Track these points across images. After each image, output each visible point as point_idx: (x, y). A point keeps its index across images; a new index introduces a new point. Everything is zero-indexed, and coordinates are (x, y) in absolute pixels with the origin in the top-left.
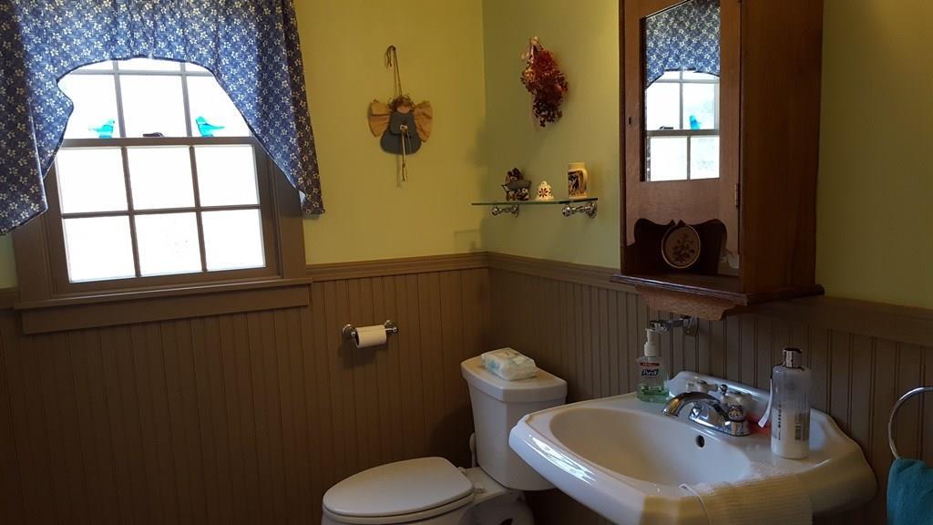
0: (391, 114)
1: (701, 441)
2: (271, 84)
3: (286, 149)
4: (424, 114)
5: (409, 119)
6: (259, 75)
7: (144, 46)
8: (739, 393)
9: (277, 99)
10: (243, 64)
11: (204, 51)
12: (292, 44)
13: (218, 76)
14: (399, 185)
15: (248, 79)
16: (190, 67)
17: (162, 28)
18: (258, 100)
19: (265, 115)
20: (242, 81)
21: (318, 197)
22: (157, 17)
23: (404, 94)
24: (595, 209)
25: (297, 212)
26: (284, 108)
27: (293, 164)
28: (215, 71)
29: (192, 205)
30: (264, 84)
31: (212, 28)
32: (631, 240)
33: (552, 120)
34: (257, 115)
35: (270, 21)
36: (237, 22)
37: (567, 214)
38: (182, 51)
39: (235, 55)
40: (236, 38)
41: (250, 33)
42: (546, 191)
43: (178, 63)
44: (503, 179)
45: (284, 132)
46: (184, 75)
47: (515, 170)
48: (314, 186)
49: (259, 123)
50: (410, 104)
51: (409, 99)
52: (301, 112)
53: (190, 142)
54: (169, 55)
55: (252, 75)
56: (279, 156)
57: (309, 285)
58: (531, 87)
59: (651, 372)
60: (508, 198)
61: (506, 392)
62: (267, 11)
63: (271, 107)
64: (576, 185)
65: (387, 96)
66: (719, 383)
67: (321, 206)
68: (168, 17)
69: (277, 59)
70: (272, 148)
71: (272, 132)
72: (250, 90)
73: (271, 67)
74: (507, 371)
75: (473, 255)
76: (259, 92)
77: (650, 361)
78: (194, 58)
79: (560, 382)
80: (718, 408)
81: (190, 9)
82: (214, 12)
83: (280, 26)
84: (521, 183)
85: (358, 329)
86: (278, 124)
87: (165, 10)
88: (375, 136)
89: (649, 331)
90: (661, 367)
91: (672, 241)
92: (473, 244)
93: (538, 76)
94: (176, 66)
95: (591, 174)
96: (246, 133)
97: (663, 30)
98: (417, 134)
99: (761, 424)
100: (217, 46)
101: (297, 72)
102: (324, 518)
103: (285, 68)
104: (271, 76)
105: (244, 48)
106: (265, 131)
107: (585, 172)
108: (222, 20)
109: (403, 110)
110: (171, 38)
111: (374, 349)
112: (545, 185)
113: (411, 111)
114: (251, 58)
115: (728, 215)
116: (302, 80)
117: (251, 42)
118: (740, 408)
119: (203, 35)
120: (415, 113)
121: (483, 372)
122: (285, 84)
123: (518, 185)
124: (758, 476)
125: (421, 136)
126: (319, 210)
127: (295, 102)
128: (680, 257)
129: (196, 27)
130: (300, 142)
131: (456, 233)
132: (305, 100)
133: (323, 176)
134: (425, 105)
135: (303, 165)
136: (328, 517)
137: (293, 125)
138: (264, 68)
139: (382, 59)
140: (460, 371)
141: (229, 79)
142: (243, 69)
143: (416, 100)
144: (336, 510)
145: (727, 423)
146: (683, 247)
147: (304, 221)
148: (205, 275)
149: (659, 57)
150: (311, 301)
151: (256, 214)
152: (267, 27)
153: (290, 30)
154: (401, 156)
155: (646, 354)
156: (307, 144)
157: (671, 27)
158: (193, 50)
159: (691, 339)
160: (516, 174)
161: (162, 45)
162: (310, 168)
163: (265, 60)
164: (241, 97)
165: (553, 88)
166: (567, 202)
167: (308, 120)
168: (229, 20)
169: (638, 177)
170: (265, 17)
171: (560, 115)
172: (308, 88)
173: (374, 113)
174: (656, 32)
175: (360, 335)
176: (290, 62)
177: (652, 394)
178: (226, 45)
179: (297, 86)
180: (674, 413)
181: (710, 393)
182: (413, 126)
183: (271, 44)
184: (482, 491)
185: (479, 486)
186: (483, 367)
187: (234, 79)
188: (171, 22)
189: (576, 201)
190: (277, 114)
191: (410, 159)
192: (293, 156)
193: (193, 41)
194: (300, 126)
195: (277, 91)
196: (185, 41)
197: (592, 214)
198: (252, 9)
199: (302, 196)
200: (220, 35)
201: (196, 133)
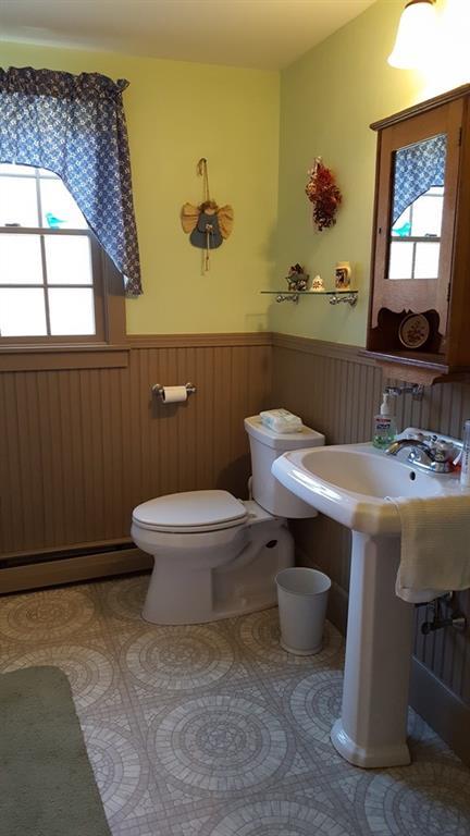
0: (200, 215)
1: (413, 476)
2: (106, 187)
3: (115, 240)
4: (227, 217)
5: (214, 220)
6: (97, 180)
7: (9, 154)
8: (443, 442)
9: (110, 201)
10: (85, 171)
11: (55, 160)
12: (123, 156)
13: (65, 180)
14: (203, 274)
15: (88, 184)
16: (42, 172)
17: (23, 140)
18: (96, 200)
19: (100, 213)
20: (83, 184)
21: (138, 281)
22: (20, 131)
23: (211, 199)
24: (356, 300)
25: (122, 292)
26: (115, 208)
27: (120, 254)
28: (62, 176)
29: (42, 282)
30: (100, 187)
31: (62, 141)
32: (375, 324)
33: (327, 226)
34: (94, 212)
35: (106, 136)
36: (82, 136)
37: (332, 303)
38: (38, 159)
39: (79, 163)
40: (80, 149)
41: (91, 146)
42: (319, 283)
43: (34, 169)
44: (287, 272)
45: (114, 227)
46: (37, 177)
47: (298, 265)
48: (135, 271)
49: (95, 219)
50: (215, 207)
51: (214, 203)
52: (128, 211)
53: (41, 231)
54: (28, 162)
55: (91, 180)
56: (109, 246)
57: (128, 351)
58: (313, 198)
59: (384, 427)
60: (290, 289)
61: (277, 441)
62: (105, 128)
63: (105, 207)
64: (342, 280)
65: (198, 201)
66: (431, 435)
67: (140, 287)
68: (28, 131)
69: (111, 168)
70: (104, 239)
71: (104, 227)
72: (89, 192)
73: (106, 174)
74: (279, 426)
75: (260, 335)
76: (96, 194)
77: (384, 418)
78: (47, 165)
79: (320, 436)
80: (428, 453)
81: (45, 126)
82: (64, 128)
83: (114, 141)
84: (301, 276)
85: (165, 388)
86: (109, 220)
87: (26, 126)
88: (186, 232)
89: (385, 395)
90: (392, 423)
91: (407, 327)
92: (261, 325)
93: (319, 189)
94: (32, 171)
95: (355, 271)
96: (85, 226)
97: (431, 152)
98: (220, 233)
99: (455, 463)
100: (65, 156)
101: (126, 178)
102: (133, 527)
103: (117, 175)
104: (106, 181)
105: (86, 158)
106: (100, 225)
107: (349, 269)
108: (69, 134)
109: (209, 212)
110: (30, 148)
111: (176, 404)
112: (318, 279)
113: (216, 213)
114: (91, 166)
115: (441, 306)
116: (130, 185)
117: (92, 153)
118: (444, 453)
119: (55, 147)
120: (219, 215)
121: (260, 426)
122: (117, 188)
123: (299, 277)
124: (443, 495)
125: (223, 234)
126: (139, 292)
127: (124, 203)
128: (413, 339)
129: (50, 140)
130: (127, 235)
131: (247, 315)
132: (131, 202)
133: (143, 264)
134: (227, 208)
135: (128, 254)
136: (137, 526)
137: (121, 222)
138: (101, 174)
139: (195, 169)
140: (242, 425)
141: (73, 183)
142: (84, 175)
143: (221, 205)
144: (143, 520)
145: (433, 464)
146: (416, 332)
147: (127, 300)
148: (49, 338)
149: (426, 175)
150: (129, 363)
151: (90, 292)
152: (104, 141)
153: (123, 143)
154: (205, 251)
155: (382, 413)
156: (131, 237)
157: (439, 149)
158: (47, 159)
159: (417, 403)
160: (298, 269)
161: (23, 153)
162: (133, 257)
163: (101, 168)
164: (82, 197)
165: (329, 199)
166: (334, 293)
167: (133, 217)
168: (75, 135)
169: (383, 276)
170: (103, 133)
171: (335, 222)
172: (135, 192)
173: (187, 213)
174: (425, 153)
175: (166, 392)
176: (121, 170)
177: (384, 443)
178: (72, 155)
179: (126, 190)
180: (393, 453)
181: (425, 442)
182: (217, 227)
183: (107, 154)
184: (254, 516)
185: (251, 512)
186: (261, 423)
187: (77, 182)
188: (30, 135)
189: (340, 293)
190: (109, 212)
191: (212, 252)
192: (120, 247)
193: (46, 151)
194: (127, 223)
195: (110, 194)
196: (41, 151)
197: (353, 303)
198: (93, 126)
199: (126, 279)
200: (68, 146)
201: (46, 225)
